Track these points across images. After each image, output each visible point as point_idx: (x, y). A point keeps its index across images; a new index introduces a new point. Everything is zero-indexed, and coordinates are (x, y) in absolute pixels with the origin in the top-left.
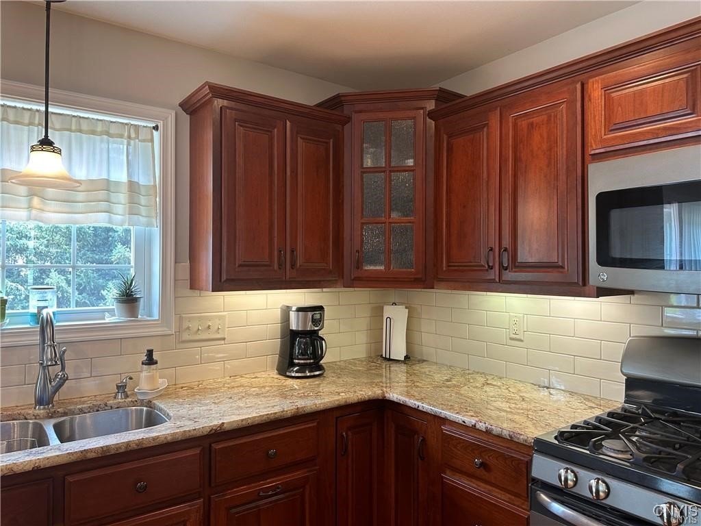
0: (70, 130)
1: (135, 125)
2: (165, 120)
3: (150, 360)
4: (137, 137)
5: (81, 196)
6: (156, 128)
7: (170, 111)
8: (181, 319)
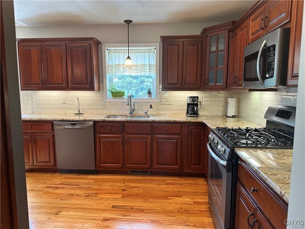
0: (136, 53)
1: (150, 49)
2: (157, 46)
3: (151, 107)
4: (151, 52)
5: (139, 68)
6: (155, 49)
7: (157, 44)
8: (161, 99)
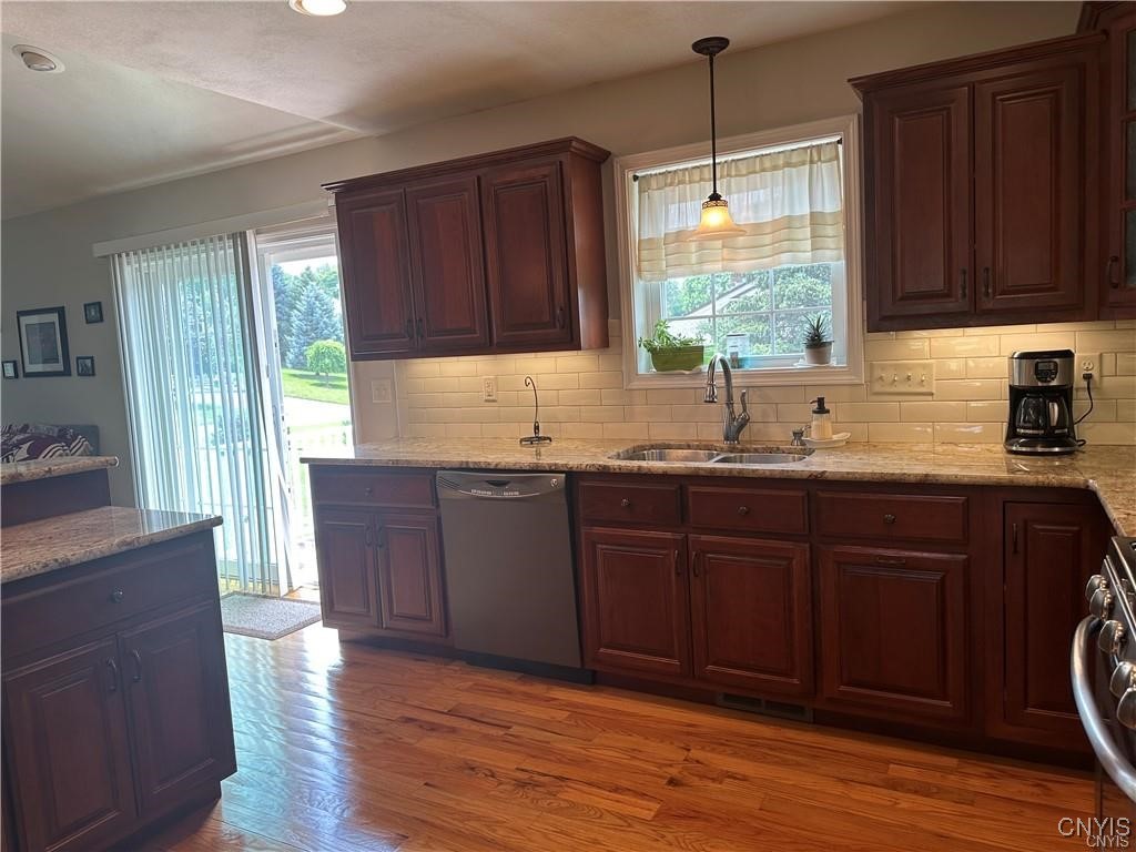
0: (755, 172)
1: (818, 146)
2: (846, 130)
3: (821, 410)
4: (820, 159)
5: (767, 239)
6: (839, 142)
7: (850, 116)
8: (871, 367)
